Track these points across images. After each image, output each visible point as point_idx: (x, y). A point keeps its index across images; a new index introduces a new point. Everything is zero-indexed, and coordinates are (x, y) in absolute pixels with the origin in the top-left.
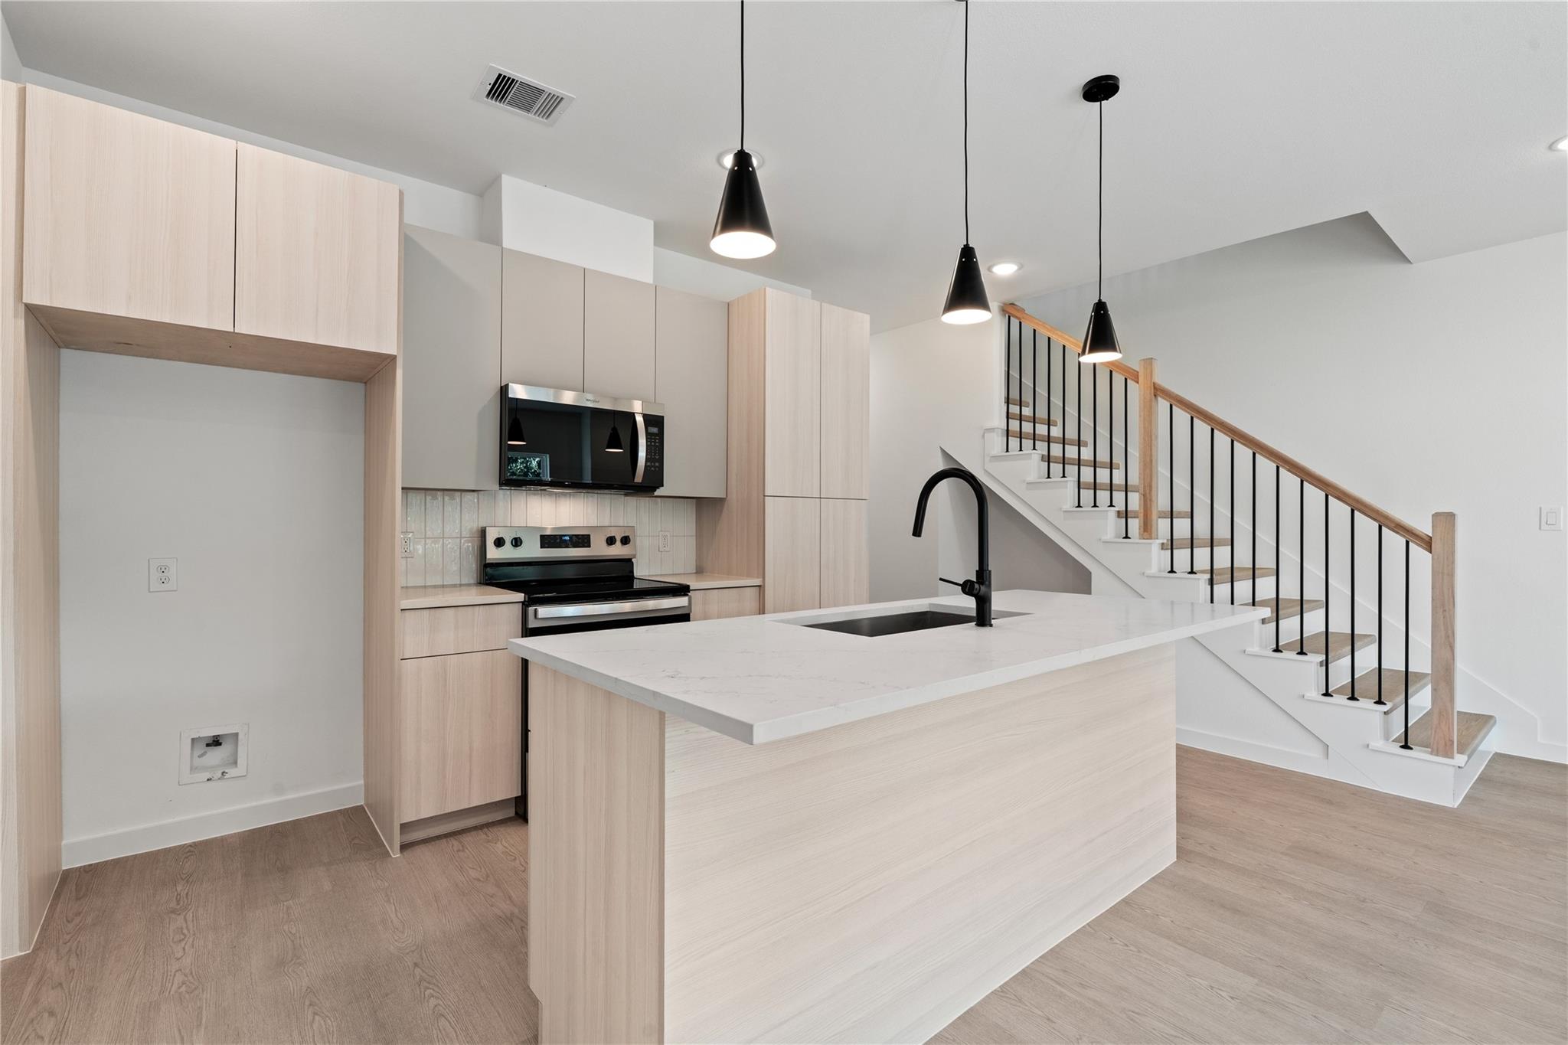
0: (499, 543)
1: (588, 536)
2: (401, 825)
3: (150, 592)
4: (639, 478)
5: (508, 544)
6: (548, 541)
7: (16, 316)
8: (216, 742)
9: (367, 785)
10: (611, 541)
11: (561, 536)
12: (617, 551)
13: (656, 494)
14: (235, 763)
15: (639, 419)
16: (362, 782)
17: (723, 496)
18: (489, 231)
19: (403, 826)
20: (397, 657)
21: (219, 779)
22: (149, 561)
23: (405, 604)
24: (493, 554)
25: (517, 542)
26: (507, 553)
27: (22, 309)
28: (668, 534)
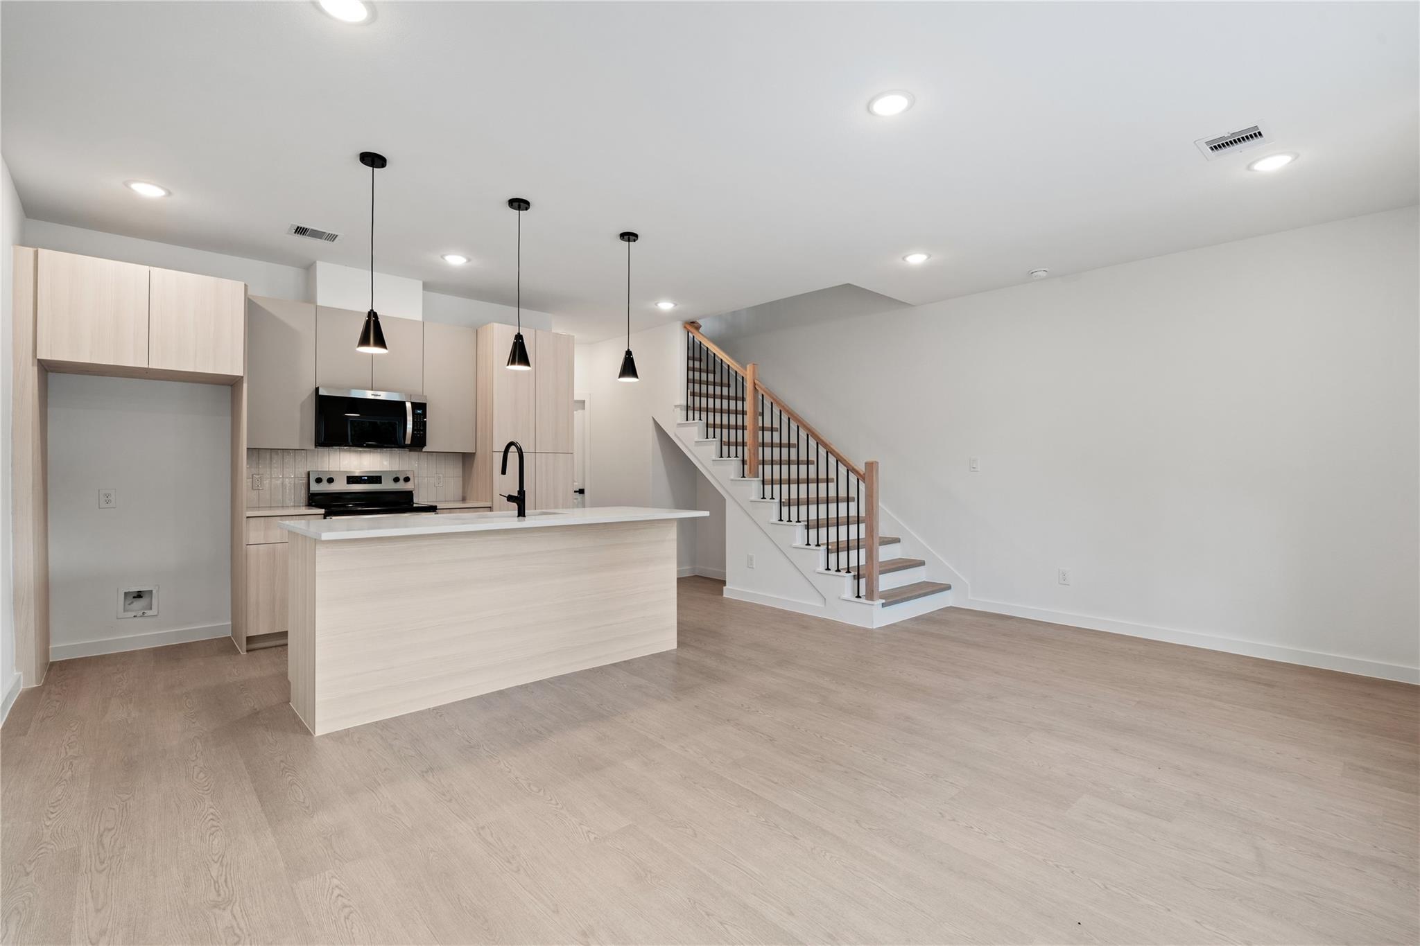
0: (319, 480)
1: (380, 477)
2: (247, 638)
3: (100, 508)
4: (408, 441)
5: (325, 481)
6: (352, 480)
7: (33, 365)
8: (139, 595)
9: (232, 624)
10: (396, 480)
11: (361, 477)
12: (401, 486)
13: (424, 450)
14: (151, 609)
15: (408, 405)
16: (230, 623)
17: (474, 452)
18: (308, 296)
19: (248, 638)
20: (244, 543)
21: (141, 616)
22: (99, 491)
23: (249, 514)
24: (315, 488)
25: (330, 480)
26: (325, 487)
27: (37, 361)
28: (441, 475)
